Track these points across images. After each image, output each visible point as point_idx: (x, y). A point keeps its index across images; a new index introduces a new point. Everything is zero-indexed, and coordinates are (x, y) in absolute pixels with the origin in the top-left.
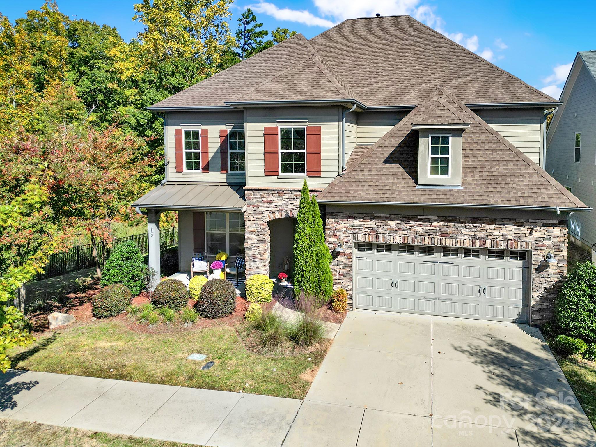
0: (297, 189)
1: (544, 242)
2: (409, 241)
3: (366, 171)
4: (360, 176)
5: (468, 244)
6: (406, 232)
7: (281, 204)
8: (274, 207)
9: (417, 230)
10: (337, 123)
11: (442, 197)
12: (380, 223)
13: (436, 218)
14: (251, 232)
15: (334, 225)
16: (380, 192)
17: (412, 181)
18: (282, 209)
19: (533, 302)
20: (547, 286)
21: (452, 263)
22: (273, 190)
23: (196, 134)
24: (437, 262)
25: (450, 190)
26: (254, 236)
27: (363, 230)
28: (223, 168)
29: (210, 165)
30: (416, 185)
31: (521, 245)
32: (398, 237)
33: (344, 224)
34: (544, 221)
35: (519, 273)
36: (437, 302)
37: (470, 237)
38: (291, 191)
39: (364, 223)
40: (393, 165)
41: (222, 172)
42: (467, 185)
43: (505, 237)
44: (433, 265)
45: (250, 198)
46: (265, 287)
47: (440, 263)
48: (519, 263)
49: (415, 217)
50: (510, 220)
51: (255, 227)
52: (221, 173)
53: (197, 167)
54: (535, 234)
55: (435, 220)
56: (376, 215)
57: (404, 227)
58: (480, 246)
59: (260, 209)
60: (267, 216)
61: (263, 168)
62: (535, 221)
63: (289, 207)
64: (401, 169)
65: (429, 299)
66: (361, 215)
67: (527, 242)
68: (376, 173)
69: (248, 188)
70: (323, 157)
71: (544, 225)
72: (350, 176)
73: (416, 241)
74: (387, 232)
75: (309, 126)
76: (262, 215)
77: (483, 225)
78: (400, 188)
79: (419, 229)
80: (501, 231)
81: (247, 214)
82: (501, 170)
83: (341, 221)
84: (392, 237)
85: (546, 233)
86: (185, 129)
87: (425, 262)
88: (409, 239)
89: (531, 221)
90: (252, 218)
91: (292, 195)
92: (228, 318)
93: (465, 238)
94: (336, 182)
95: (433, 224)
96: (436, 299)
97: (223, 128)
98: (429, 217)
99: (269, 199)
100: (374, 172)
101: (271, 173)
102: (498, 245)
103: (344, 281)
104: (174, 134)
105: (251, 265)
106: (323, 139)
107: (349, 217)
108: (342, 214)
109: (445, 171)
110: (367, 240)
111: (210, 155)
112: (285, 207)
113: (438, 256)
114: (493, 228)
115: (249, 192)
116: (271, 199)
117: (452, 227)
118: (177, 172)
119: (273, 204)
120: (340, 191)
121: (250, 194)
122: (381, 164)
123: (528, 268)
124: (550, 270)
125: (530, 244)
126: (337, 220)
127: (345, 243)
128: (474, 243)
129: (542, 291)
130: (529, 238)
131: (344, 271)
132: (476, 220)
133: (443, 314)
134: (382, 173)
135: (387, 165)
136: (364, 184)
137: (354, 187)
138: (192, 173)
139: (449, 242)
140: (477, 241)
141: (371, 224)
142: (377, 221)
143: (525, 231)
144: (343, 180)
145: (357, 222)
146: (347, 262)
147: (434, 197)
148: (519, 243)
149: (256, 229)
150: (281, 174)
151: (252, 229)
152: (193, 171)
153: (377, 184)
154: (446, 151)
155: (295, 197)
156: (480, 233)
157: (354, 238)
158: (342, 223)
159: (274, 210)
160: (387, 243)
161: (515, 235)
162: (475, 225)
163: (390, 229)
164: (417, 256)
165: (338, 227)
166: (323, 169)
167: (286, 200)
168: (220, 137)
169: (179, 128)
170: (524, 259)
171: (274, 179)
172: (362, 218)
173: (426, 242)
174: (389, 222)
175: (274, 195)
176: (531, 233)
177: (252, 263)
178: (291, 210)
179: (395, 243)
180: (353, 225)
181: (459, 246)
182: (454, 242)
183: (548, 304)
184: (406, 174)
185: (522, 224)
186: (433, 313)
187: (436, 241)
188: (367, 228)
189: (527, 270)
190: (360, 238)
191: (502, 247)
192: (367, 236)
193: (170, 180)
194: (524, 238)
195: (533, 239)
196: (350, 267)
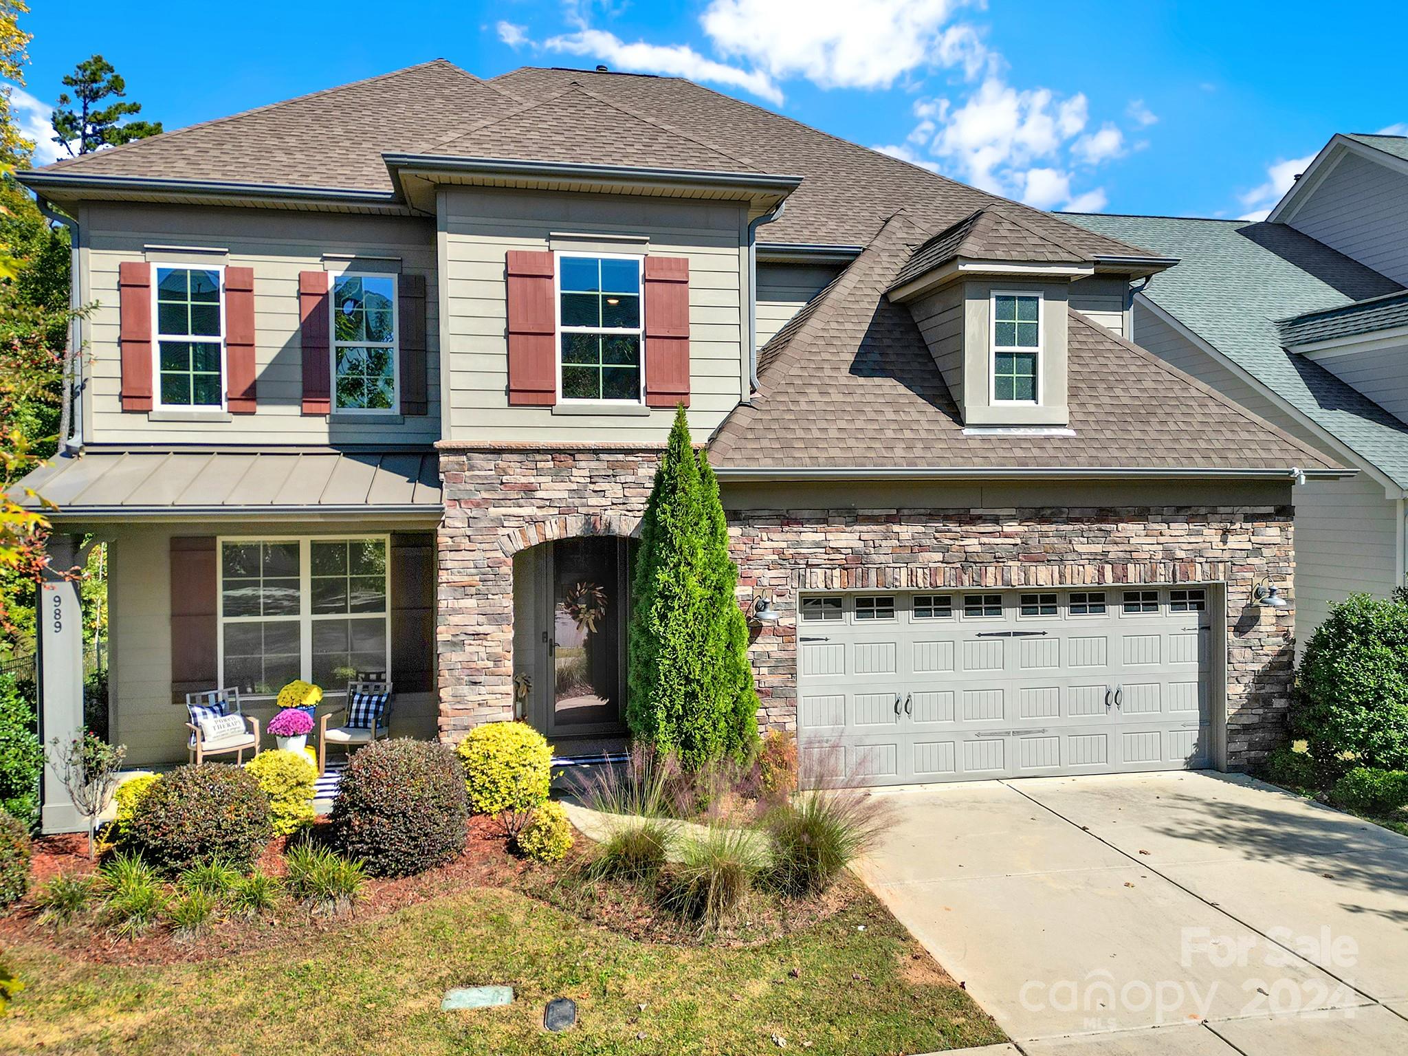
0: (618, 446)
1: (1250, 561)
2: (947, 580)
3: (813, 394)
4: (804, 406)
5: (1085, 577)
6: (939, 556)
7: (566, 495)
8: (541, 503)
9: (968, 549)
10: (736, 250)
11: (1036, 452)
12: (871, 532)
13: (1013, 512)
14: (463, 590)
15: (743, 547)
16: (877, 445)
17: (944, 419)
18: (565, 511)
19: (1230, 710)
20: (1258, 667)
21: (1044, 633)
22: (538, 451)
24: (1008, 634)
25: (1048, 438)
26: (471, 603)
27: (826, 557)
30: (959, 427)
31: (1203, 572)
32: (920, 571)
33: (771, 542)
34: (1248, 510)
35: (1191, 646)
36: (1008, 739)
37: (1093, 558)
38: (596, 452)
39: (830, 536)
41: (309, 410)
42: (1080, 426)
43: (1169, 555)
44: (998, 642)
45: (456, 479)
47: (1015, 634)
48: (1190, 618)
49: (962, 512)
50: (1179, 509)
51: (474, 571)
52: (304, 415)
53: (209, 392)
54: (1233, 541)
55: (1012, 518)
56: (861, 512)
57: (935, 542)
58: (1116, 579)
59: (493, 511)
60: (518, 533)
61: (502, 382)
62: (1229, 510)
63: (592, 501)
65: (991, 734)
66: (819, 515)
67: (1214, 563)
68: (840, 398)
69: (454, 445)
70: (694, 350)
71: (1249, 518)
72: (773, 405)
73: (965, 578)
74: (889, 558)
75: (651, 255)
76: (501, 531)
77: (1121, 526)
78: (924, 435)
80: (1162, 539)
81: (447, 531)
82: (1134, 392)
83: (764, 535)
84: (904, 571)
85: (1252, 538)
86: (158, 264)
87: (979, 635)
88: (948, 574)
89: (1221, 510)
90: (465, 543)
91: (599, 465)
92: (460, 866)
93: (1082, 562)
94: (742, 420)
95: (1006, 529)
96: (1008, 733)
97: (312, 265)
98: (997, 512)
99: (524, 480)
100: (836, 396)
101: (532, 398)
102: (1154, 574)
103: (773, 711)
104: (116, 277)
105: (458, 698)
106: (694, 297)
107: (786, 520)
108: (766, 513)
109: (1029, 388)
110: (836, 585)
111: (263, 358)
112: (577, 502)
113: (1011, 618)
114: (1143, 533)
115: (452, 458)
116: (532, 480)
117: (1051, 534)
118: (124, 411)
119: (539, 494)
120: (765, 443)
121: (458, 463)
122: (845, 377)
123: (1208, 628)
124: (1262, 629)
125: (1221, 566)
126: (751, 531)
127: (775, 599)
128: (1101, 573)
129: (1248, 679)
130: (1218, 553)
131: (774, 680)
132: (1105, 515)
133: (1024, 771)
136: (824, 425)
137: (801, 434)
138: (190, 414)
139: (1044, 577)
140: (1108, 568)
141: (845, 538)
142: (864, 528)
143: (1211, 534)
144: (759, 415)
145: (810, 535)
146: (783, 655)
147: (1018, 453)
148: (1198, 566)
149: (477, 578)
150: (560, 400)
151: (466, 578)
152: (192, 409)
153: (859, 424)
154: (1030, 335)
155: (611, 472)
156: (1116, 548)
157: (802, 580)
158: (765, 538)
159: (540, 513)
160: (892, 589)
161: (1190, 547)
162: (1104, 526)
163: (898, 550)
164: (958, 623)
165: (754, 551)
166: (695, 385)
167: (582, 480)
168: (300, 295)
169: (135, 257)
170: (1200, 607)
171: (541, 416)
172: (825, 521)
173: (991, 581)
174: (896, 528)
175: (540, 465)
176: (1223, 541)
177: (465, 690)
178: (598, 510)
179: (911, 588)
180: (798, 544)
181: (1068, 584)
182: (1056, 575)
183: (1261, 711)
184: (920, 400)
185: (1204, 519)
186: (1000, 772)
187: (1016, 577)
188: (837, 550)
189: (1206, 633)
190: (817, 582)
191: (1162, 578)
192: (837, 572)
193: (95, 442)
194: (1209, 554)
195: (1226, 556)
196: (790, 667)
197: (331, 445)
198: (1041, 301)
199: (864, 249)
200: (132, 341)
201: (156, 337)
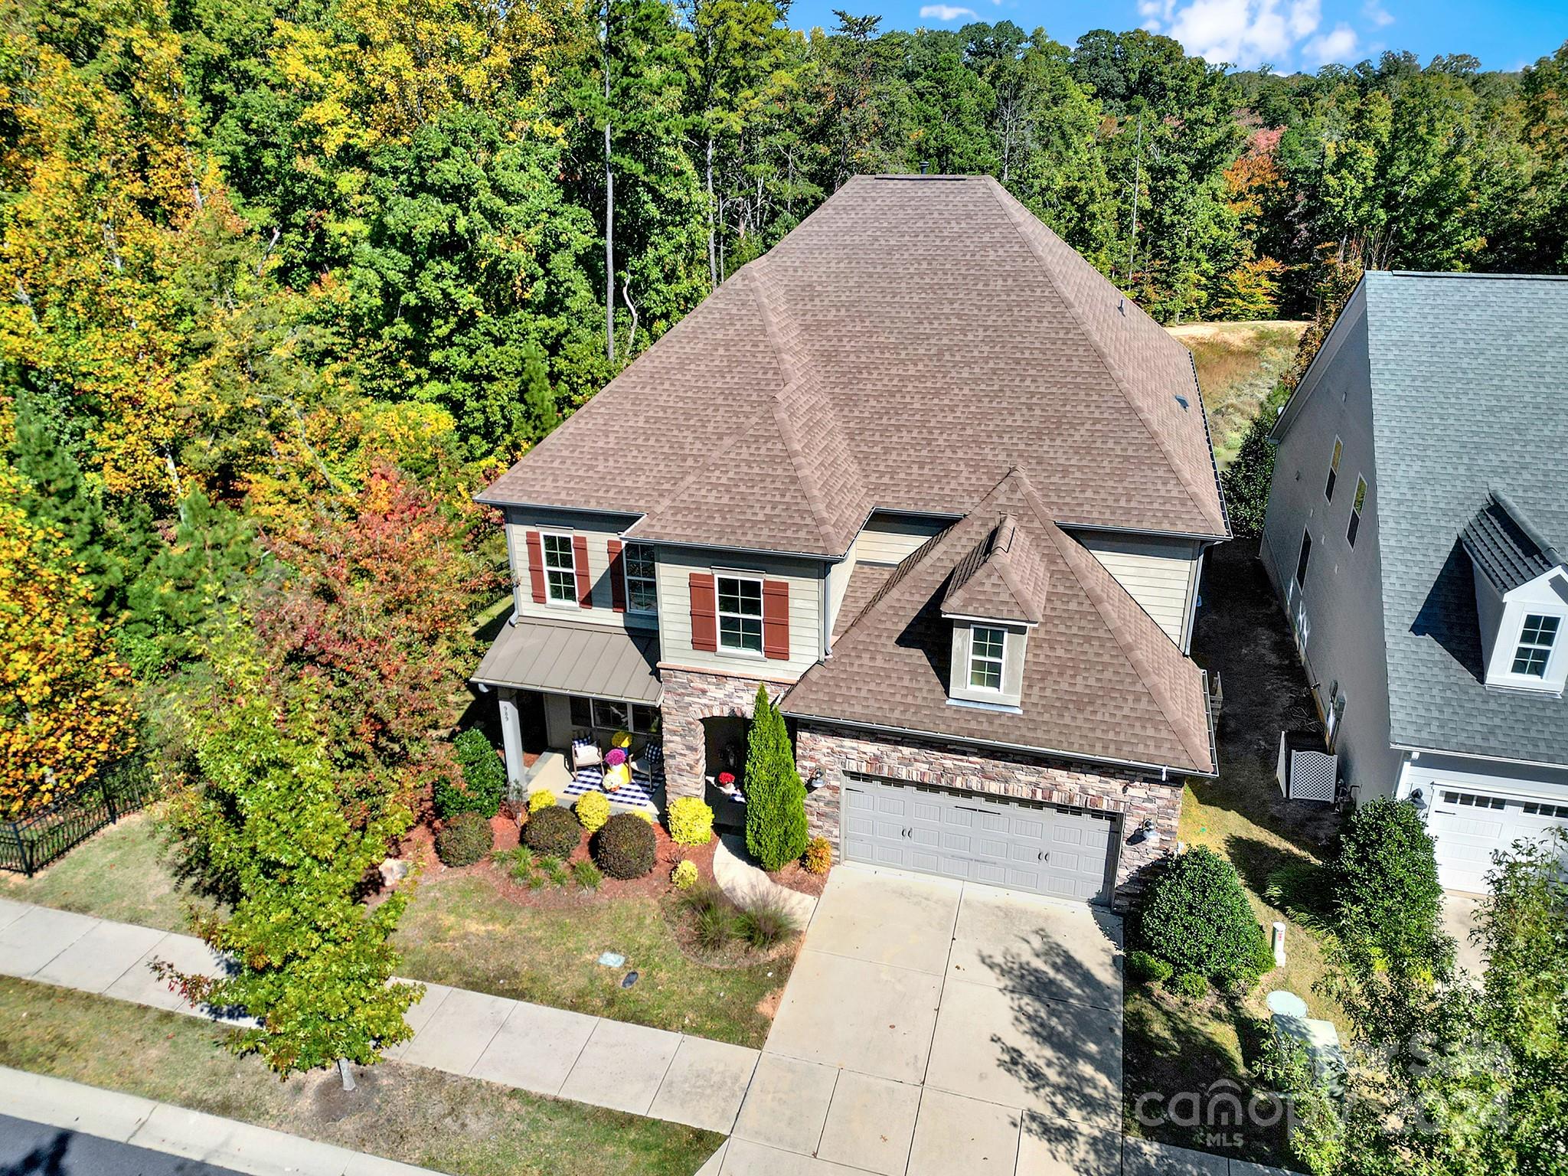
0: (746, 676)
1: (1144, 804)
2: (931, 778)
3: (866, 658)
4: (855, 669)
5: (1025, 793)
6: (927, 766)
7: (722, 696)
8: (710, 698)
9: (945, 766)
10: (817, 580)
12: (885, 747)
15: (810, 743)
16: (886, 706)
17: (940, 689)
18: (723, 704)
19: (1120, 882)
20: (1142, 865)
21: (1000, 813)
22: (708, 674)
23: (565, 544)
24: (977, 810)
25: (1000, 715)
27: (858, 755)
28: (618, 603)
29: (594, 598)
30: (945, 698)
31: (1109, 804)
32: (915, 772)
33: (826, 743)
34: (1147, 775)
35: (1104, 839)
36: (973, 863)
37: (1028, 784)
38: (739, 678)
39: (860, 745)
40: (913, 651)
41: (615, 608)
42: (1029, 707)
43: (1084, 790)
44: (969, 813)
45: (669, 682)
47: (981, 810)
48: (1106, 824)
50: (1094, 767)
51: (679, 725)
52: (614, 610)
53: (570, 594)
54: (1131, 791)
55: (974, 754)
57: (924, 758)
58: (1045, 796)
59: (687, 699)
60: (700, 711)
61: (689, 637)
62: (1132, 773)
63: (735, 701)
65: (962, 858)
67: (1117, 802)
68: (881, 663)
69: (668, 666)
70: (793, 630)
72: (837, 665)
73: (943, 778)
74: (896, 762)
75: (767, 579)
76: (691, 708)
77: (1050, 770)
78: (919, 702)
79: (948, 764)
80: (1079, 782)
82: (1091, 682)
84: (905, 770)
85: (1148, 792)
86: (544, 532)
87: (957, 806)
88: (932, 776)
89: (1124, 776)
91: (740, 684)
93: (1021, 784)
94: (814, 676)
95: (970, 759)
96: (971, 860)
97: (613, 537)
99: (701, 687)
100: (879, 662)
101: (704, 646)
102: (1072, 798)
103: (827, 824)
104: (525, 538)
106: (792, 603)
107: (835, 734)
108: (823, 729)
109: (995, 682)
110: (864, 769)
111: (593, 581)
112: (728, 700)
113: (979, 803)
114: (1066, 776)
115: (667, 672)
116: (706, 687)
117: (1000, 766)
118: (534, 601)
119: (709, 694)
121: (669, 674)
122: (891, 646)
123: (1115, 834)
124: (1148, 844)
125: (1122, 804)
126: (815, 736)
127: (829, 772)
128: (1034, 793)
129: (1134, 869)
130: (1121, 797)
131: (827, 810)
134: (892, 664)
135: (902, 650)
137: (844, 691)
138: (563, 604)
139: (994, 788)
140: (1039, 791)
141: (870, 748)
142: (881, 745)
143: (1116, 785)
144: (825, 672)
145: (849, 743)
146: (832, 799)
148: (1105, 801)
149: (680, 728)
150: (720, 648)
151: (675, 728)
152: (564, 602)
153: (883, 687)
154: (997, 652)
155: (743, 688)
156: (1045, 781)
157: (844, 764)
158: (823, 740)
159: (710, 703)
160: (897, 776)
161: (1100, 789)
162: (1037, 768)
163: (901, 759)
164: (944, 798)
165: (817, 746)
166: (792, 646)
167: (730, 690)
168: (609, 552)
169: (533, 529)
170: (1113, 820)
171: (709, 655)
172: (858, 738)
173: (959, 784)
174: (900, 748)
175: (709, 681)
176: (1124, 790)
177: (677, 777)
178: (738, 705)
179: (909, 778)
180: (842, 746)
181: (1010, 793)
182: (1003, 788)
184: (933, 672)
185: (1112, 777)
186: (966, 877)
187: (975, 784)
188: (865, 753)
189: (1114, 837)
190: (853, 767)
192: (864, 764)
194: (1114, 796)
195: (1127, 799)
196: (837, 804)
197: (624, 630)
198: (1007, 634)
199: (964, 517)
200: (535, 568)
201: (545, 567)
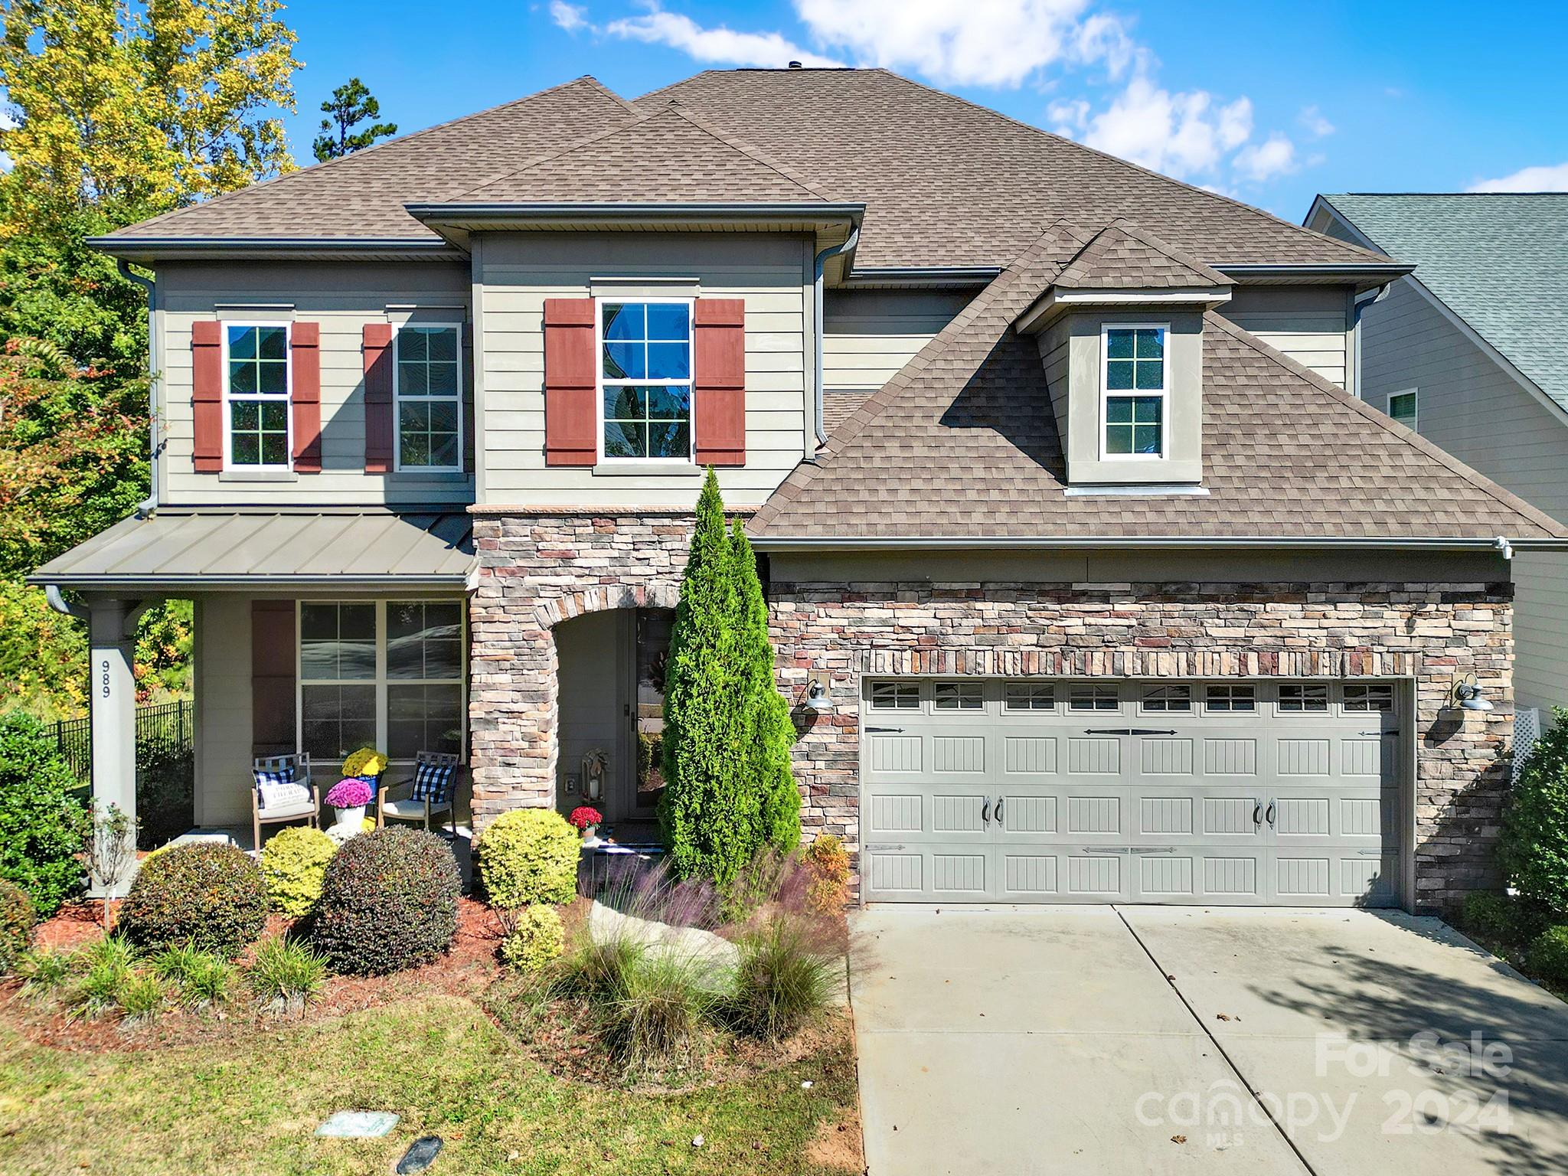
0: (663, 510)
1: (1448, 651)
2: (1043, 666)
3: (893, 448)
4: (877, 463)
5: (1223, 666)
6: (1033, 639)
7: (606, 562)
8: (580, 571)
9: (1069, 631)
10: (800, 290)
11: (1151, 517)
12: (948, 610)
13: (1127, 587)
14: (497, 664)
15: (797, 624)
16: (953, 509)
17: (1045, 477)
18: (607, 581)
19: (1419, 838)
20: (1459, 786)
21: (1172, 733)
22: (577, 515)
23: (274, 341)
24: (1126, 732)
25: (1171, 500)
26: (505, 678)
27: (895, 636)
28: (375, 456)
29: (326, 448)
30: (1060, 486)
31: (1383, 664)
32: (1009, 656)
33: (831, 618)
34: (1447, 587)
35: (1372, 752)
36: (1127, 858)
37: (1232, 644)
38: (639, 516)
39: (898, 613)
40: (974, 431)
41: (369, 469)
42: (1218, 483)
43: (1336, 642)
44: (1113, 741)
45: (490, 546)
46: (554, 849)
47: (1135, 732)
48: (1371, 720)
49: (1062, 586)
50: (1350, 586)
51: (508, 644)
52: (367, 474)
53: (276, 452)
54: (1422, 627)
55: (1125, 595)
56: (936, 586)
57: (1028, 622)
58: (1263, 670)
59: (530, 581)
60: (555, 604)
61: (539, 440)
62: (1421, 587)
63: (634, 570)
64: (1002, 441)
65: (1104, 850)
66: (886, 588)
67: (1398, 653)
68: (925, 452)
69: (487, 510)
70: (751, 401)
71: (1448, 598)
72: (842, 462)
73: (1066, 665)
74: (971, 640)
75: (702, 297)
76: (537, 602)
77: (1269, 606)
78: (1013, 496)
79: (1075, 625)
80: (1325, 623)
81: (481, 601)
82: (1304, 440)
83: (821, 610)
84: (989, 655)
85: (1453, 623)
86: (229, 321)
87: (1089, 732)
88: (1043, 660)
89: (1409, 587)
90: (499, 615)
91: (645, 530)
92: (437, 968)
93: (1217, 649)
94: (801, 480)
95: (1118, 607)
96: (1125, 850)
97: (377, 318)
98: (1106, 587)
99: (561, 547)
100: (919, 450)
101: (571, 458)
102: (1314, 665)
103: (831, 812)
104: (189, 337)
105: (491, 780)
106: (751, 342)
107: (847, 595)
108: (824, 586)
109: (1152, 441)
110: (907, 670)
111: (327, 413)
112: (619, 570)
113: (1130, 713)
114: (1300, 614)
115: (486, 523)
116: (570, 546)
117: (1176, 614)
118: (197, 472)
119: (577, 562)
120: (820, 507)
121: (492, 529)
122: (934, 428)
123: (1397, 733)
124: (1465, 737)
125: (1409, 658)
126: (807, 607)
127: (834, 684)
128: (1243, 662)
129: (1445, 800)
130: (1406, 641)
131: (832, 776)
132: (1247, 593)
133: (1144, 896)
134: (944, 452)
135: (955, 431)
136: (894, 485)
137: (864, 496)
138: (258, 474)
139: (1167, 665)
140: (1253, 657)
141: (918, 616)
142: (941, 605)
143: (1393, 617)
144: (822, 474)
145: (875, 612)
146: (842, 747)
147: (1128, 518)
148: (1377, 657)
149: (512, 652)
150: (602, 460)
151: (500, 652)
152: (261, 469)
153: (937, 484)
154: (1153, 376)
155: (656, 538)
156: (1263, 632)
157: (866, 662)
158: (822, 614)
159: (579, 582)
160: (974, 675)
161: (1365, 633)
162: (1246, 606)
163: (981, 630)
164: (1062, 716)
165: (810, 629)
166: (751, 441)
167: (624, 547)
168: (364, 349)
169: (208, 317)
170: (1384, 706)
171: (580, 477)
172: (892, 597)
173: (1098, 666)
174: (979, 605)
175: (578, 530)
176: (1410, 626)
177: (498, 771)
178: (642, 580)
179: (997, 675)
180: (861, 621)
181: (1199, 674)
182: (1183, 664)
183: (1462, 841)
184: (1021, 454)
185: (1386, 600)
186: (1114, 895)
187: (1130, 664)
188: (908, 629)
189: (1393, 739)
190: (884, 665)
191: (1326, 671)
192: (907, 655)
193: (170, 503)
194: (1392, 642)
195: (1417, 644)
196: (851, 761)
197: (386, 505)
198: (1167, 335)
199: (1003, 270)
200: (204, 401)
201: (227, 396)
